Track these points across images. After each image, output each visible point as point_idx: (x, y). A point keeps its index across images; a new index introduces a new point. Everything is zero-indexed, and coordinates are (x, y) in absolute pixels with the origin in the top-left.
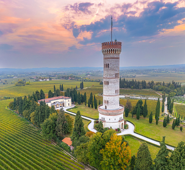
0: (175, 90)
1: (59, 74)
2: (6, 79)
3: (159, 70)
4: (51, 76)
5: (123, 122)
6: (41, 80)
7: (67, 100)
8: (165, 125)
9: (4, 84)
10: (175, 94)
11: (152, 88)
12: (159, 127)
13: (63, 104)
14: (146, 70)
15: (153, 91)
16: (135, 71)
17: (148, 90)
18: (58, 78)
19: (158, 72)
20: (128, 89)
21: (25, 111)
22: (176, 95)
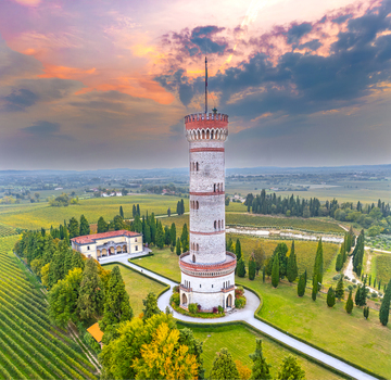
0: (384, 221)
1: (148, 181)
2: (38, 192)
3: (363, 175)
4: (129, 186)
5: (233, 293)
6: (105, 195)
7: (133, 239)
8: (331, 303)
9: (32, 201)
10: (382, 229)
11: (333, 216)
12: (318, 305)
13: (125, 247)
14: (334, 176)
15: (335, 222)
16: (310, 176)
17: (322, 219)
18: (142, 191)
19: (360, 179)
20: (280, 217)
21: (36, 260)
22: (384, 232)
